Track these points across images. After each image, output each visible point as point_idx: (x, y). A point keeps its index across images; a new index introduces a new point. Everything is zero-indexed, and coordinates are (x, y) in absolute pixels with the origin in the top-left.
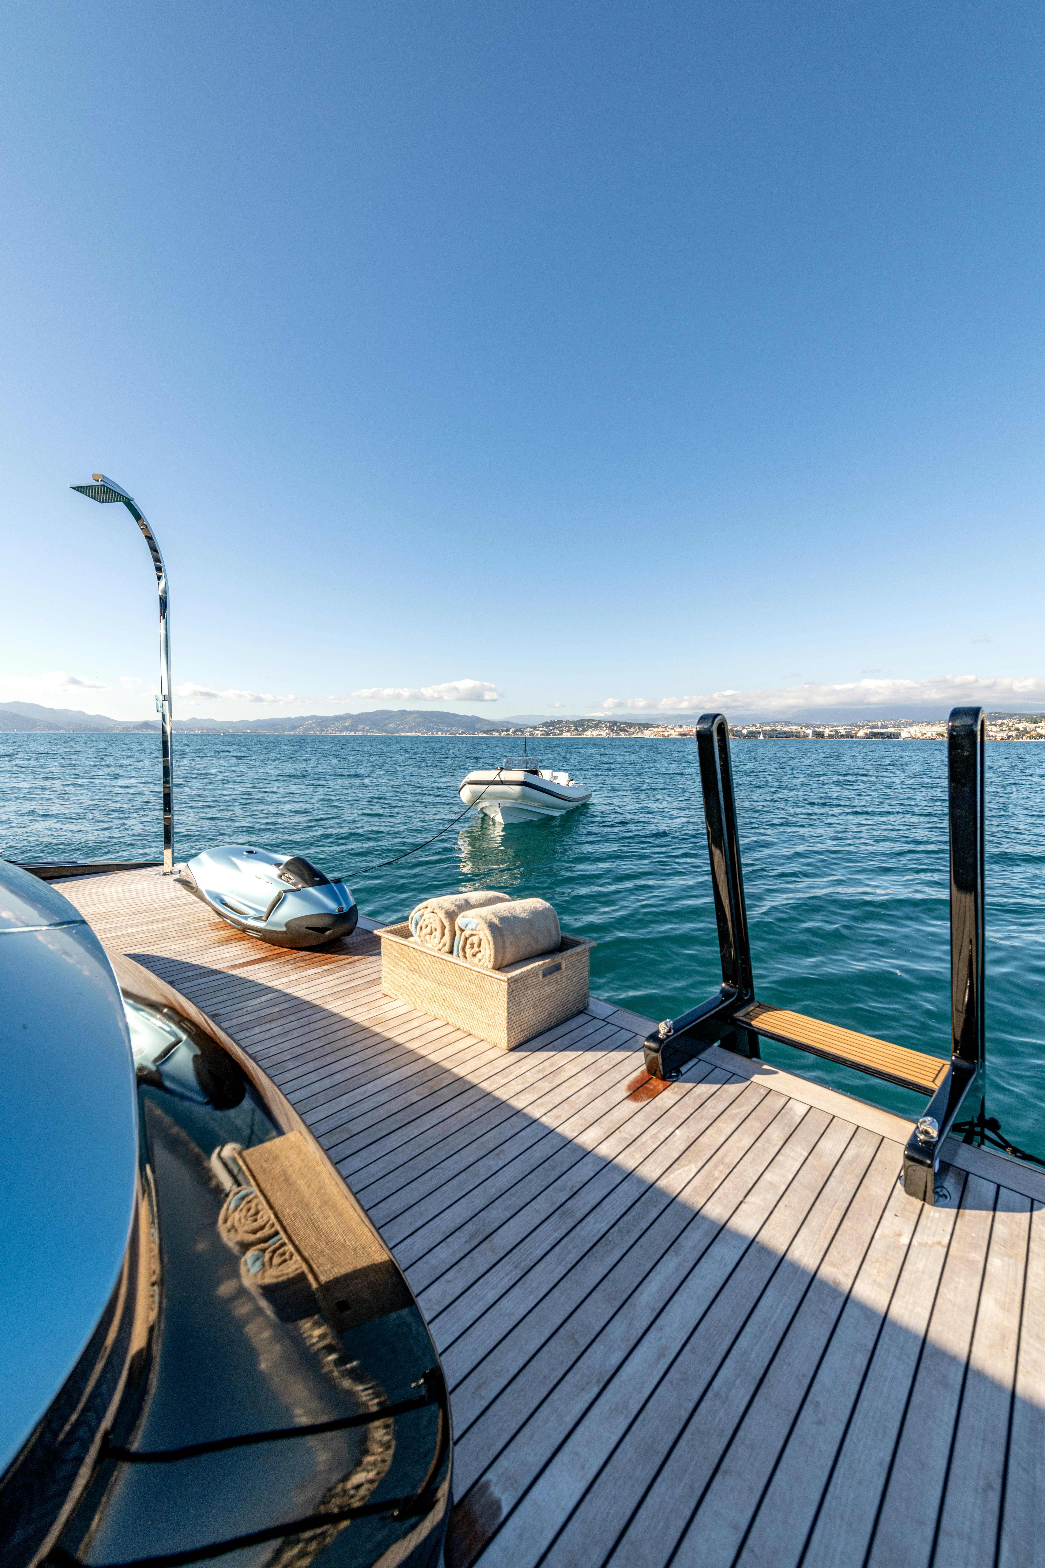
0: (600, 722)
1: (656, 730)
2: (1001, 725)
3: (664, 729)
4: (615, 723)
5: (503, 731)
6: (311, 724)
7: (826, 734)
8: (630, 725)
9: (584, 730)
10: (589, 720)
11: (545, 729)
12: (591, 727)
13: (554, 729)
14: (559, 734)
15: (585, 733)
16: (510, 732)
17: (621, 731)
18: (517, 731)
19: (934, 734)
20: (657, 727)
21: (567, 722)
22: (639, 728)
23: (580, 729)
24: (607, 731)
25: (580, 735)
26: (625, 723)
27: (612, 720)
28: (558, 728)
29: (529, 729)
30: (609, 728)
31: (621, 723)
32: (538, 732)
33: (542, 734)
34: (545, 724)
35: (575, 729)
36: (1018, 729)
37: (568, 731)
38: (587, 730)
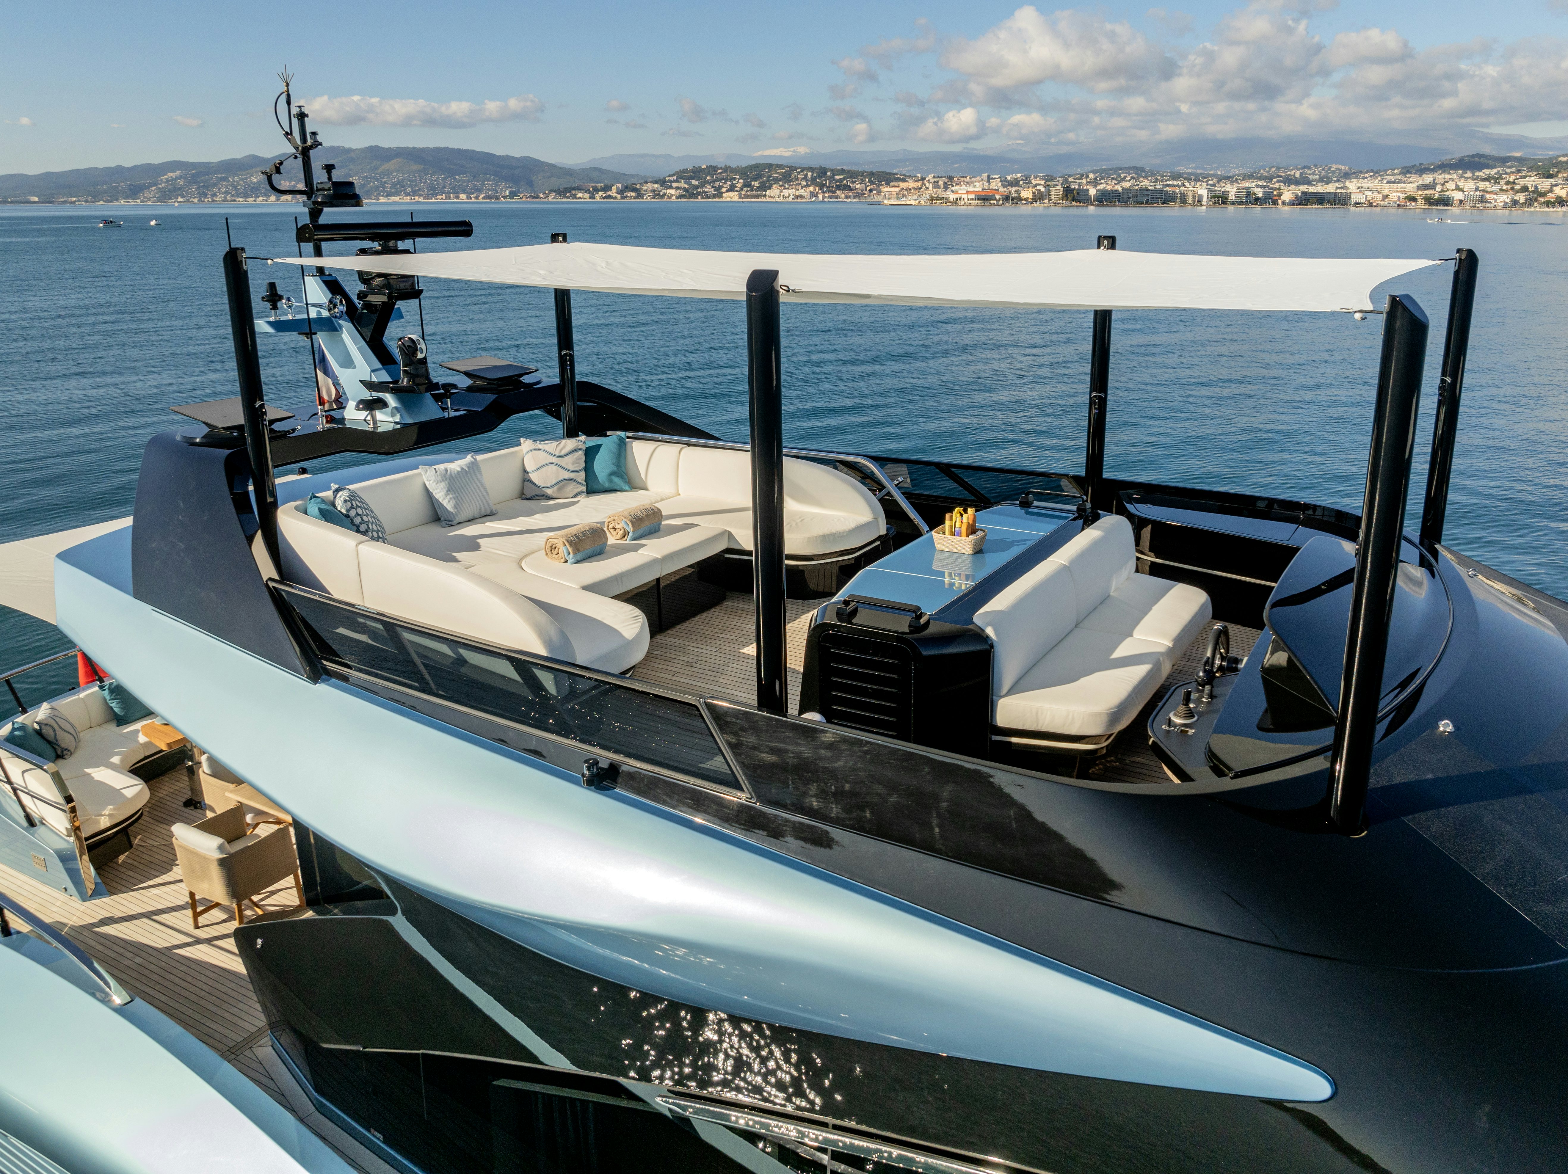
0: (792, 168)
1: (904, 185)
2: (1496, 180)
3: (919, 184)
4: (822, 172)
5: (597, 190)
6: (173, 180)
7: (1232, 197)
8: (853, 175)
9: (765, 187)
10: (770, 166)
11: (682, 184)
12: (776, 181)
13: (703, 186)
14: (714, 196)
15: (768, 193)
16: (613, 192)
17: (838, 188)
18: (626, 188)
19: (1402, 196)
20: (904, 180)
21: (726, 169)
22: (872, 183)
23: (756, 184)
24: (811, 189)
25: (757, 197)
26: (842, 171)
27: (816, 164)
28: (709, 183)
29: (650, 186)
30: (813, 181)
31: (835, 172)
32: (672, 191)
33: (680, 197)
34: (681, 175)
35: (745, 185)
36: (1525, 189)
37: (732, 189)
38: (770, 188)
